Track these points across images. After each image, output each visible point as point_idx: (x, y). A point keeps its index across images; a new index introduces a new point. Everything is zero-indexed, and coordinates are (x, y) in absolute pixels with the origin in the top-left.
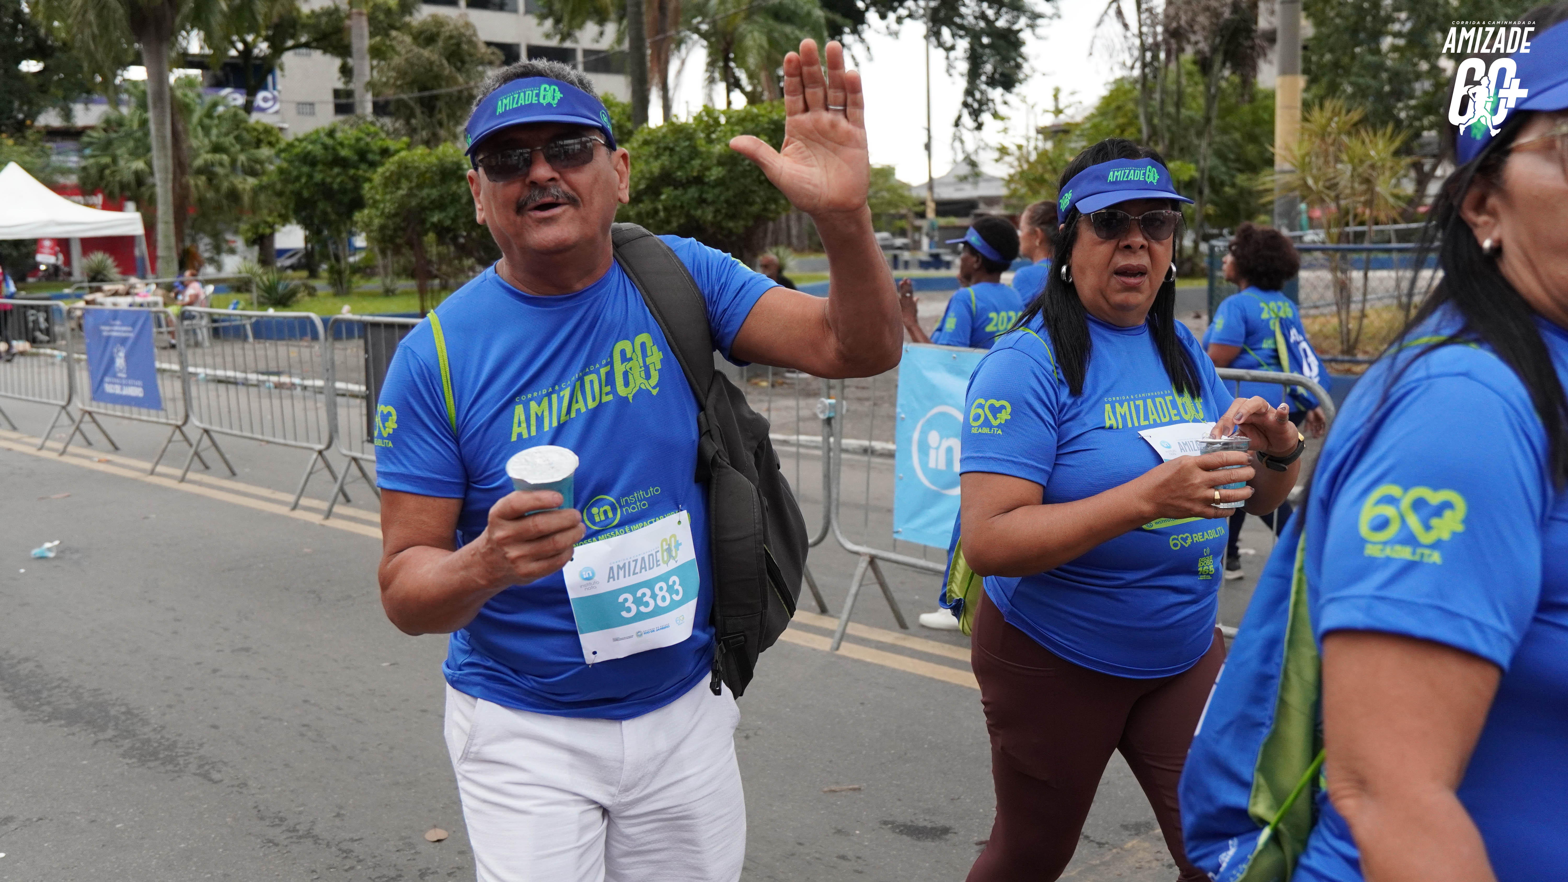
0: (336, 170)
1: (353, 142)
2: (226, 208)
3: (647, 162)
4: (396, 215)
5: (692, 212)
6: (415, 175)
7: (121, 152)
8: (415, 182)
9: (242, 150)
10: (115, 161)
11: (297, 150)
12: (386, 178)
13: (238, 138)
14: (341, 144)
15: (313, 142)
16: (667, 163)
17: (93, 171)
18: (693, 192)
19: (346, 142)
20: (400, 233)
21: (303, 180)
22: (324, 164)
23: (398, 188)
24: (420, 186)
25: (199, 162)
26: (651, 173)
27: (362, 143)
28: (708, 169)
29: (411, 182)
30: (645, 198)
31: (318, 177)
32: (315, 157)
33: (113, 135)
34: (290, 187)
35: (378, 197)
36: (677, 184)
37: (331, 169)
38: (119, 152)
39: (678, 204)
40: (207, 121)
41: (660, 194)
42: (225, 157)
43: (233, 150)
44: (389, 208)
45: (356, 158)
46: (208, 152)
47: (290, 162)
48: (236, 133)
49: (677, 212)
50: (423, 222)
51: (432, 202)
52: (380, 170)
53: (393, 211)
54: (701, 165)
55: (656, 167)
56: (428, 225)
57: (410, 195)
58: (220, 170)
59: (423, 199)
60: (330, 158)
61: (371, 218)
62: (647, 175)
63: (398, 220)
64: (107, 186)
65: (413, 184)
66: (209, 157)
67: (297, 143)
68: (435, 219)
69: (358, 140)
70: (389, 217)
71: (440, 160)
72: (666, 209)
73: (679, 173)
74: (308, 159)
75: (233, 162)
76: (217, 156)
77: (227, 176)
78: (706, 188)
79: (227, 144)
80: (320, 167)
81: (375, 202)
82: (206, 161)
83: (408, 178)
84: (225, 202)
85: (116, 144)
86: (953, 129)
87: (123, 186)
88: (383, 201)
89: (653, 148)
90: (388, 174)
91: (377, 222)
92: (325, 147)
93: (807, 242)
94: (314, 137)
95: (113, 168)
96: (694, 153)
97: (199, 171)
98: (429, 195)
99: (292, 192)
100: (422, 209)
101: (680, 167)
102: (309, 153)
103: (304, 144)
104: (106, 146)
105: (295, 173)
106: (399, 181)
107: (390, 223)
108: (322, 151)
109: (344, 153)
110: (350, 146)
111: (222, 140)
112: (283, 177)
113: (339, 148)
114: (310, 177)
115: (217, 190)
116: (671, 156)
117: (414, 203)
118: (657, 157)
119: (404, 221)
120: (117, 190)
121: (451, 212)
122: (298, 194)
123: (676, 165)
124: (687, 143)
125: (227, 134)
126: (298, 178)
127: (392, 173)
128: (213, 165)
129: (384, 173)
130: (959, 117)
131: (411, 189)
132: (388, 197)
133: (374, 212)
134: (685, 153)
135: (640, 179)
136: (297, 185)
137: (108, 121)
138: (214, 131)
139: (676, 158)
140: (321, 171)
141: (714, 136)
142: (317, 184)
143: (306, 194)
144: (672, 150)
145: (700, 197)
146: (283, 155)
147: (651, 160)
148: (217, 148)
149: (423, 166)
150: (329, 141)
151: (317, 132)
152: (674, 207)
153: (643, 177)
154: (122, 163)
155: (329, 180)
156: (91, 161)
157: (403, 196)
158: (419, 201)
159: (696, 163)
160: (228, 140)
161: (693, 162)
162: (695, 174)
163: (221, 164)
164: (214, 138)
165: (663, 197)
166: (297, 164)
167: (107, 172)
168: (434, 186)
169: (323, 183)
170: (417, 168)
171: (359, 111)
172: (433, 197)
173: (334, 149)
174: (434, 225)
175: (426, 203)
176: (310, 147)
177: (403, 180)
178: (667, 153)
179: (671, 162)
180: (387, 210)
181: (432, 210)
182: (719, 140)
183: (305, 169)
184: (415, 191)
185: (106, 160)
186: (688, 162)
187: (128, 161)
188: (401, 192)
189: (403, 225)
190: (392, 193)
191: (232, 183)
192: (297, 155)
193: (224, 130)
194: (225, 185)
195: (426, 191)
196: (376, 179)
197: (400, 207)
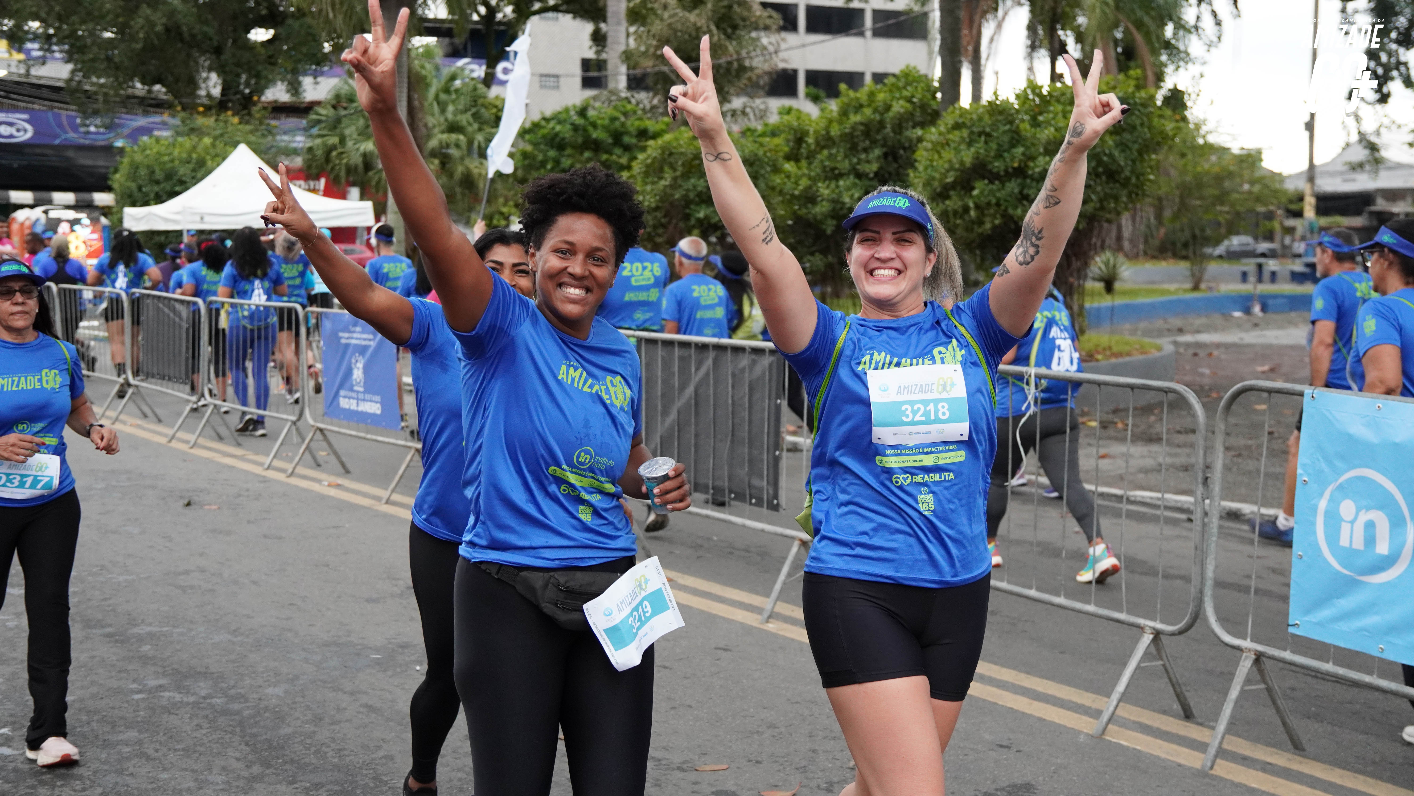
0: (587, 154)
1: (606, 122)
2: (459, 196)
3: (957, 150)
4: (657, 209)
5: (1010, 211)
6: (680, 163)
7: (350, 131)
9: (480, 130)
10: (343, 140)
11: (544, 131)
12: (648, 166)
13: (476, 116)
14: (594, 125)
15: (562, 122)
16: (982, 151)
17: (319, 153)
18: (1013, 186)
19: (599, 122)
20: (660, 231)
21: (549, 166)
22: (574, 147)
23: (661, 178)
25: (433, 143)
26: (962, 163)
27: (617, 124)
28: (1033, 158)
29: (675, 170)
30: (952, 193)
31: (566, 162)
32: (563, 139)
33: (343, 112)
36: (993, 177)
37: (582, 154)
38: (347, 132)
39: (994, 201)
40: (443, 97)
41: (973, 188)
42: (462, 137)
43: (470, 129)
44: (650, 200)
45: (610, 141)
46: (443, 132)
47: (535, 144)
48: (474, 110)
49: (992, 211)
50: (687, 217)
51: (699, 195)
52: (641, 156)
53: (653, 205)
54: (1023, 154)
55: (968, 156)
56: (693, 221)
57: (674, 185)
58: (455, 152)
59: (688, 190)
60: (580, 140)
62: (957, 166)
63: (659, 214)
64: (333, 169)
65: (678, 173)
66: (445, 136)
67: (543, 123)
68: (701, 215)
69: (613, 119)
72: (977, 207)
73: (996, 164)
74: (556, 142)
75: (470, 142)
76: (454, 136)
77: (462, 159)
78: (1028, 181)
79: (464, 123)
80: (568, 151)
82: (441, 142)
83: (673, 167)
84: (458, 190)
85: (345, 122)
87: (350, 170)
89: (965, 133)
90: (649, 161)
92: (575, 128)
93: (1141, 247)
94: (563, 116)
95: (340, 150)
96: (1016, 138)
97: (434, 154)
98: (695, 187)
100: (687, 202)
101: (999, 156)
102: (557, 135)
103: (552, 124)
104: (335, 125)
105: (540, 157)
106: (661, 170)
108: (571, 133)
109: (596, 134)
110: (603, 127)
111: (459, 117)
112: (526, 162)
113: (590, 129)
114: (557, 162)
115: (451, 175)
116: (986, 143)
118: (970, 144)
119: (665, 216)
120: (343, 173)
123: (992, 154)
124: (1008, 127)
125: (465, 111)
126: (543, 164)
127: (654, 159)
128: (448, 146)
129: (646, 159)
131: (675, 179)
132: (649, 188)
134: (1006, 138)
135: (948, 171)
136: (542, 171)
137: (338, 97)
138: (451, 108)
139: (994, 146)
140: (569, 156)
141: (1041, 118)
144: (988, 135)
145: (1021, 193)
146: (527, 137)
147: (963, 147)
148: (453, 128)
149: (689, 152)
150: (580, 121)
151: (567, 110)
152: (989, 204)
153: (952, 168)
154: (350, 144)
156: (318, 141)
157: (665, 186)
158: (684, 193)
159: (1020, 150)
160: (464, 119)
161: (1014, 150)
162: (1016, 165)
163: (457, 146)
164: (450, 116)
165: (975, 192)
166: (542, 147)
167: (334, 153)
171: (611, 85)
172: (699, 189)
173: (585, 130)
174: (699, 221)
175: (692, 195)
176: (558, 128)
177: (666, 169)
178: (983, 138)
179: (986, 150)
181: (698, 204)
182: (1048, 123)
183: (552, 153)
184: (679, 181)
185: (334, 140)
186: (1008, 151)
187: (357, 142)
188: (663, 183)
189: (663, 221)
190: (653, 183)
191: (467, 168)
192: (544, 137)
193: (461, 107)
194: (460, 169)
195: (692, 181)
196: (637, 167)
197: (661, 200)
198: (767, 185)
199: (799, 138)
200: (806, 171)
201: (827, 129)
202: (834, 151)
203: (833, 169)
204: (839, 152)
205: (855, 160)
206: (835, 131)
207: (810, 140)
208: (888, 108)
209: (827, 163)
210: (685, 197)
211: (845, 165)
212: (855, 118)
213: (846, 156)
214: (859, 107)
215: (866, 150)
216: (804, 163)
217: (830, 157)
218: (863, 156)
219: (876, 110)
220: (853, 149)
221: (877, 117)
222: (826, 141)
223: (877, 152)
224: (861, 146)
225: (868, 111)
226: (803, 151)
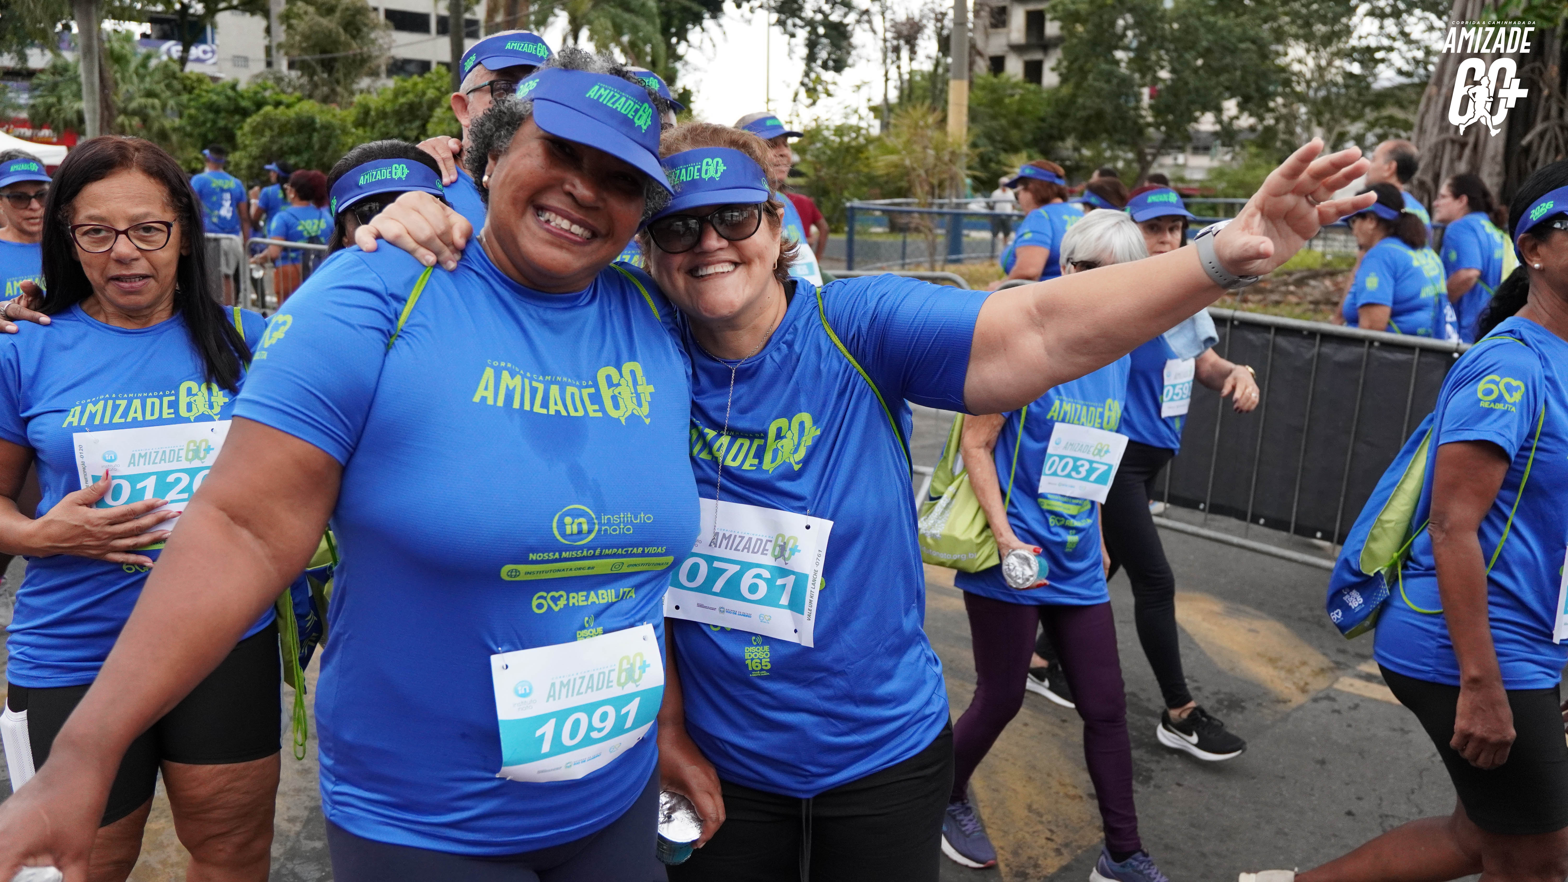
0: (237, 118)
3: (449, 124)
4: (260, 157)
6: (277, 126)
7: (65, 93)
8: (276, 130)
9: (172, 96)
10: (60, 101)
11: (204, 100)
13: (169, 86)
14: (242, 96)
15: (218, 94)
17: (41, 109)
19: (246, 95)
21: (209, 125)
23: (263, 136)
24: (281, 134)
25: (136, 106)
27: (259, 96)
29: (273, 131)
31: (222, 123)
32: (218, 107)
33: (60, 79)
34: (197, 131)
35: (247, 142)
38: (63, 94)
40: (141, 71)
42: (157, 101)
43: (164, 95)
44: (255, 151)
45: (253, 108)
46: (142, 97)
48: (169, 82)
51: (291, 148)
52: (249, 120)
53: (257, 154)
57: (272, 141)
58: (152, 113)
59: (282, 145)
60: (232, 107)
61: (241, 158)
64: (53, 122)
65: (275, 133)
66: (143, 101)
69: (256, 93)
70: (255, 158)
71: (297, 114)
74: (214, 108)
75: (164, 107)
76: (150, 101)
77: (158, 117)
79: (158, 90)
80: (223, 114)
81: (245, 147)
82: (140, 105)
83: (271, 129)
85: (61, 86)
86: (792, 103)
87: (67, 123)
88: (251, 145)
90: (255, 124)
91: (245, 163)
92: (229, 98)
95: (58, 107)
97: (134, 113)
98: (287, 143)
99: (200, 135)
102: (214, 102)
103: (211, 94)
105: (202, 119)
106: (263, 130)
107: (256, 164)
108: (226, 102)
109: (244, 103)
110: (249, 98)
111: (155, 87)
113: (240, 100)
114: (214, 122)
115: (151, 130)
117: (275, 148)
121: (306, 156)
122: (204, 136)
125: (159, 82)
126: (204, 123)
127: (258, 123)
129: (253, 123)
130: (796, 94)
131: (272, 137)
132: (255, 142)
133: (243, 153)
137: (55, 67)
138: (148, 80)
140: (225, 118)
142: (220, 129)
143: (210, 136)
146: (193, 104)
148: (150, 94)
149: (283, 118)
150: (231, 94)
151: (224, 86)
154: (66, 103)
155: (230, 125)
156: (40, 100)
157: (267, 142)
158: (279, 146)
160: (160, 88)
163: (153, 107)
164: (147, 85)
166: (204, 111)
167: (53, 110)
168: (292, 135)
169: (225, 128)
170: (277, 120)
172: (291, 144)
173: (235, 100)
175: (285, 148)
176: (215, 98)
177: (267, 129)
180: (253, 153)
183: (211, 116)
184: (277, 139)
185: (52, 100)
187: (71, 101)
188: (265, 139)
190: (258, 139)
191: (162, 123)
193: (156, 79)
194: (156, 126)
195: (285, 139)
196: (247, 128)
197: (264, 151)
198: (338, 143)
199: (366, 111)
200: (369, 134)
201: (383, 106)
202: (388, 121)
203: (388, 134)
204: (391, 123)
205: (402, 128)
206: (389, 108)
207: (373, 113)
208: (424, 93)
209: (383, 130)
210: (281, 149)
211: (396, 131)
212: (402, 100)
213: (396, 125)
214: (405, 93)
215: (410, 122)
216: (368, 129)
217: (386, 126)
218: (407, 125)
219: (416, 96)
220: (400, 121)
221: (417, 100)
222: (383, 115)
223: (417, 123)
224: (407, 118)
225: (411, 96)
226: (370, 120)
